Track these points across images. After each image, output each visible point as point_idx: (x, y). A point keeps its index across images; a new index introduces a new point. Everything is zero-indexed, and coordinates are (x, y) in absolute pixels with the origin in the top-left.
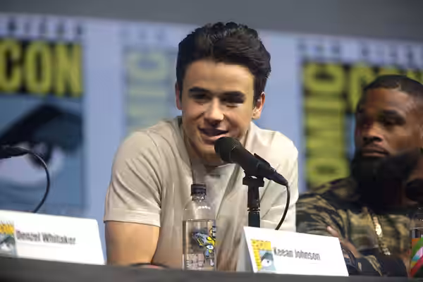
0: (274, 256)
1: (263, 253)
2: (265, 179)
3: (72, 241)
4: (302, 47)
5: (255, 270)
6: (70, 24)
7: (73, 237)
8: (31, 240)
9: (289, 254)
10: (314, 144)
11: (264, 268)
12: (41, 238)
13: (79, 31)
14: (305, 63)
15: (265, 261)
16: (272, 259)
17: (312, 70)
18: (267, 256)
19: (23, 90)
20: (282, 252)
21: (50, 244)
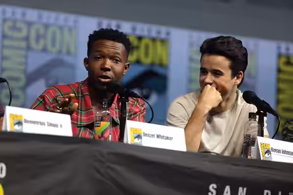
0: (272, 152)
1: (266, 150)
2: (267, 113)
3: (171, 139)
4: (279, 48)
5: (262, 159)
6: (164, 30)
7: (171, 137)
8: (150, 137)
9: (279, 151)
10: (281, 96)
11: (266, 157)
12: (156, 136)
13: (168, 34)
14: (280, 56)
15: (267, 154)
16: (270, 154)
17: (283, 60)
18: (268, 152)
19: (138, 62)
20: (275, 150)
21: (159, 140)
